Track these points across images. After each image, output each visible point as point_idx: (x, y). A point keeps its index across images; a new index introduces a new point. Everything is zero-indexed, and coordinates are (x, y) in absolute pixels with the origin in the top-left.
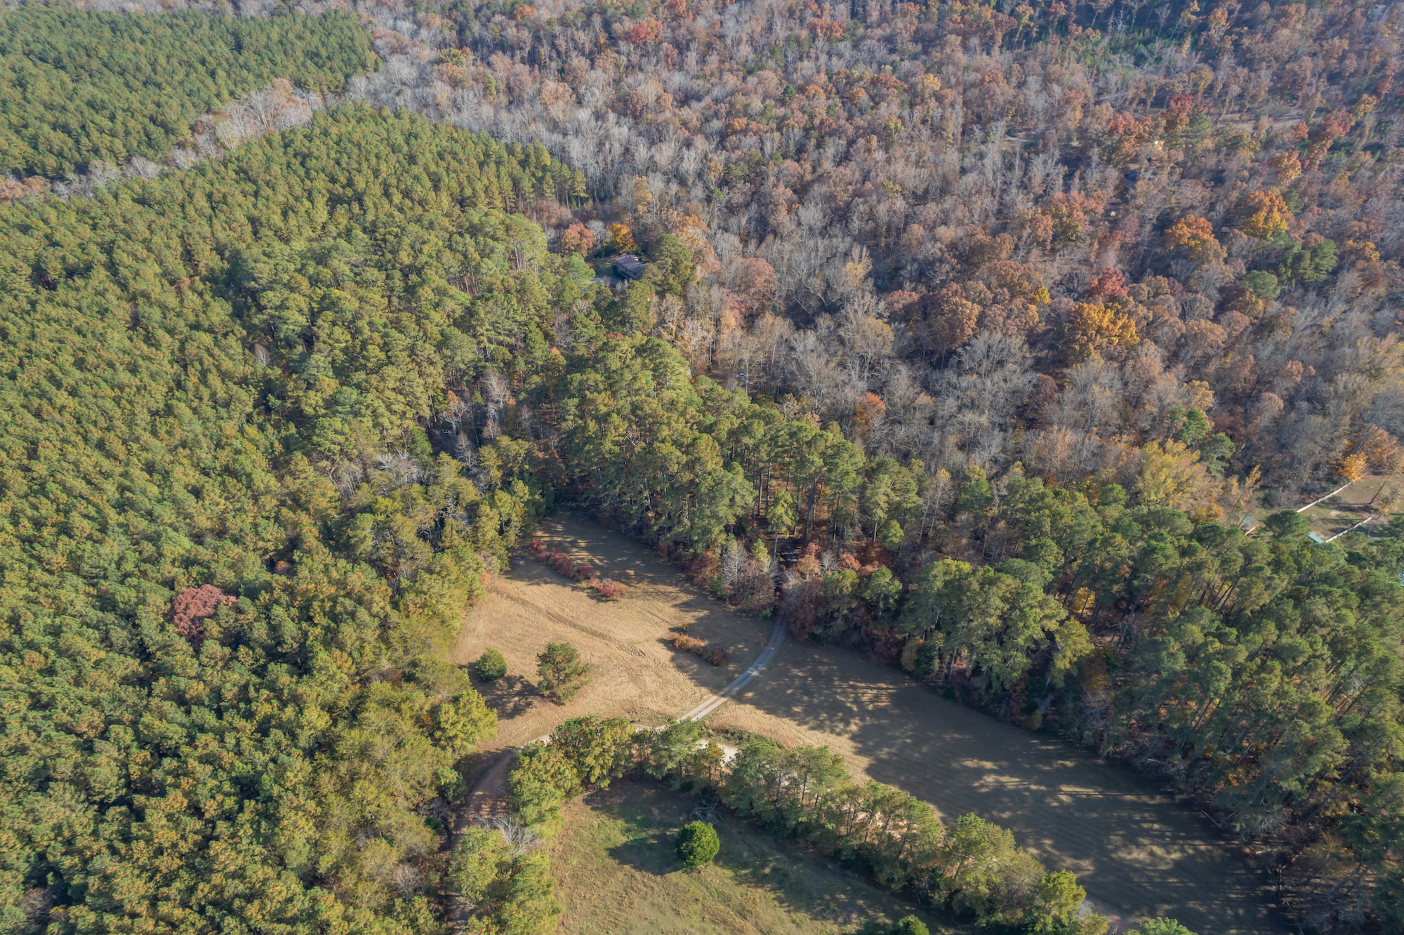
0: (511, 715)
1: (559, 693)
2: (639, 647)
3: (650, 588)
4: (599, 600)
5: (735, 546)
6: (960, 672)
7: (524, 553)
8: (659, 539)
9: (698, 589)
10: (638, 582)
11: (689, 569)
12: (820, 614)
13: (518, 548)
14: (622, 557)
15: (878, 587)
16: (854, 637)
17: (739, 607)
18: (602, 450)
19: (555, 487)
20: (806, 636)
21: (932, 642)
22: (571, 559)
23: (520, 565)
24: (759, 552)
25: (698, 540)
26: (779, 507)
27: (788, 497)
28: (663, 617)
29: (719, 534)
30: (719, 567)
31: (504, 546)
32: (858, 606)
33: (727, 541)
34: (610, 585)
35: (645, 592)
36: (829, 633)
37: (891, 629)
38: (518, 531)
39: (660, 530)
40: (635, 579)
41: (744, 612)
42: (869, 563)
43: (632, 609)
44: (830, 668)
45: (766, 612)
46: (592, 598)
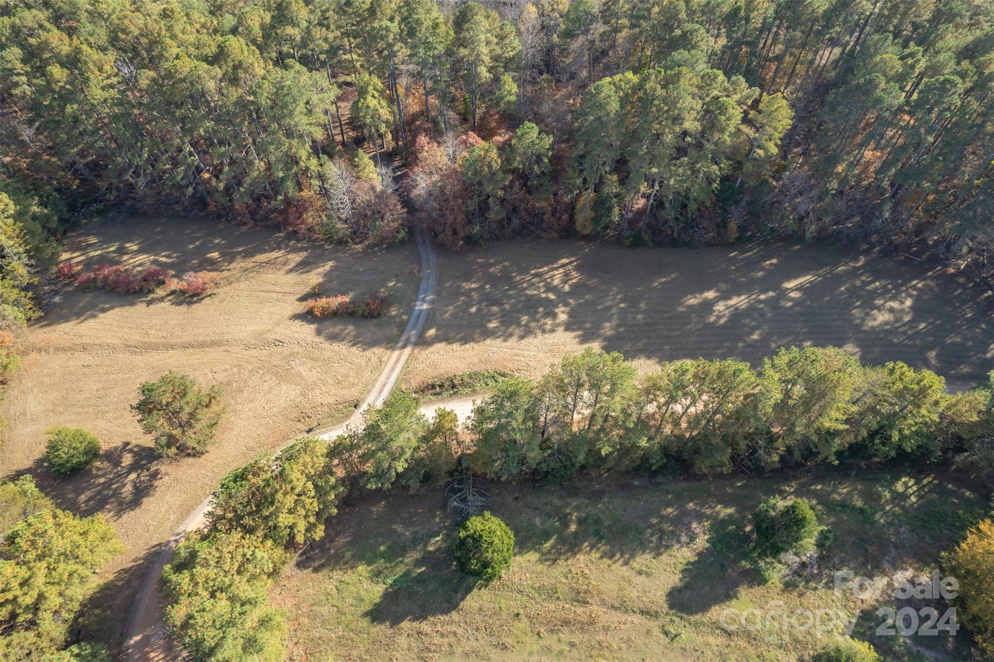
0: (136, 501)
1: (191, 443)
2: (270, 337)
3: (249, 263)
4: (190, 303)
5: (334, 170)
6: (641, 213)
7: (53, 287)
8: (231, 201)
9: (308, 242)
10: (230, 263)
11: (286, 223)
12: (471, 208)
13: (39, 282)
14: (193, 242)
15: (529, 147)
16: (516, 222)
17: (366, 243)
18: (93, 105)
19: (58, 190)
20: (461, 242)
21: (606, 190)
22: (127, 270)
23: (56, 303)
24: (364, 168)
25: (283, 180)
26: (369, 98)
27: (376, 81)
28: (282, 290)
29: (308, 159)
30: (324, 204)
31: (14, 287)
32: (511, 181)
33: (321, 165)
34: (195, 279)
35: (245, 271)
36: (486, 228)
37: (555, 194)
38: (25, 260)
39: (227, 189)
40: (224, 261)
41: (376, 245)
42: (492, 136)
43: (238, 296)
44: (503, 266)
45: (402, 234)
46: (180, 304)
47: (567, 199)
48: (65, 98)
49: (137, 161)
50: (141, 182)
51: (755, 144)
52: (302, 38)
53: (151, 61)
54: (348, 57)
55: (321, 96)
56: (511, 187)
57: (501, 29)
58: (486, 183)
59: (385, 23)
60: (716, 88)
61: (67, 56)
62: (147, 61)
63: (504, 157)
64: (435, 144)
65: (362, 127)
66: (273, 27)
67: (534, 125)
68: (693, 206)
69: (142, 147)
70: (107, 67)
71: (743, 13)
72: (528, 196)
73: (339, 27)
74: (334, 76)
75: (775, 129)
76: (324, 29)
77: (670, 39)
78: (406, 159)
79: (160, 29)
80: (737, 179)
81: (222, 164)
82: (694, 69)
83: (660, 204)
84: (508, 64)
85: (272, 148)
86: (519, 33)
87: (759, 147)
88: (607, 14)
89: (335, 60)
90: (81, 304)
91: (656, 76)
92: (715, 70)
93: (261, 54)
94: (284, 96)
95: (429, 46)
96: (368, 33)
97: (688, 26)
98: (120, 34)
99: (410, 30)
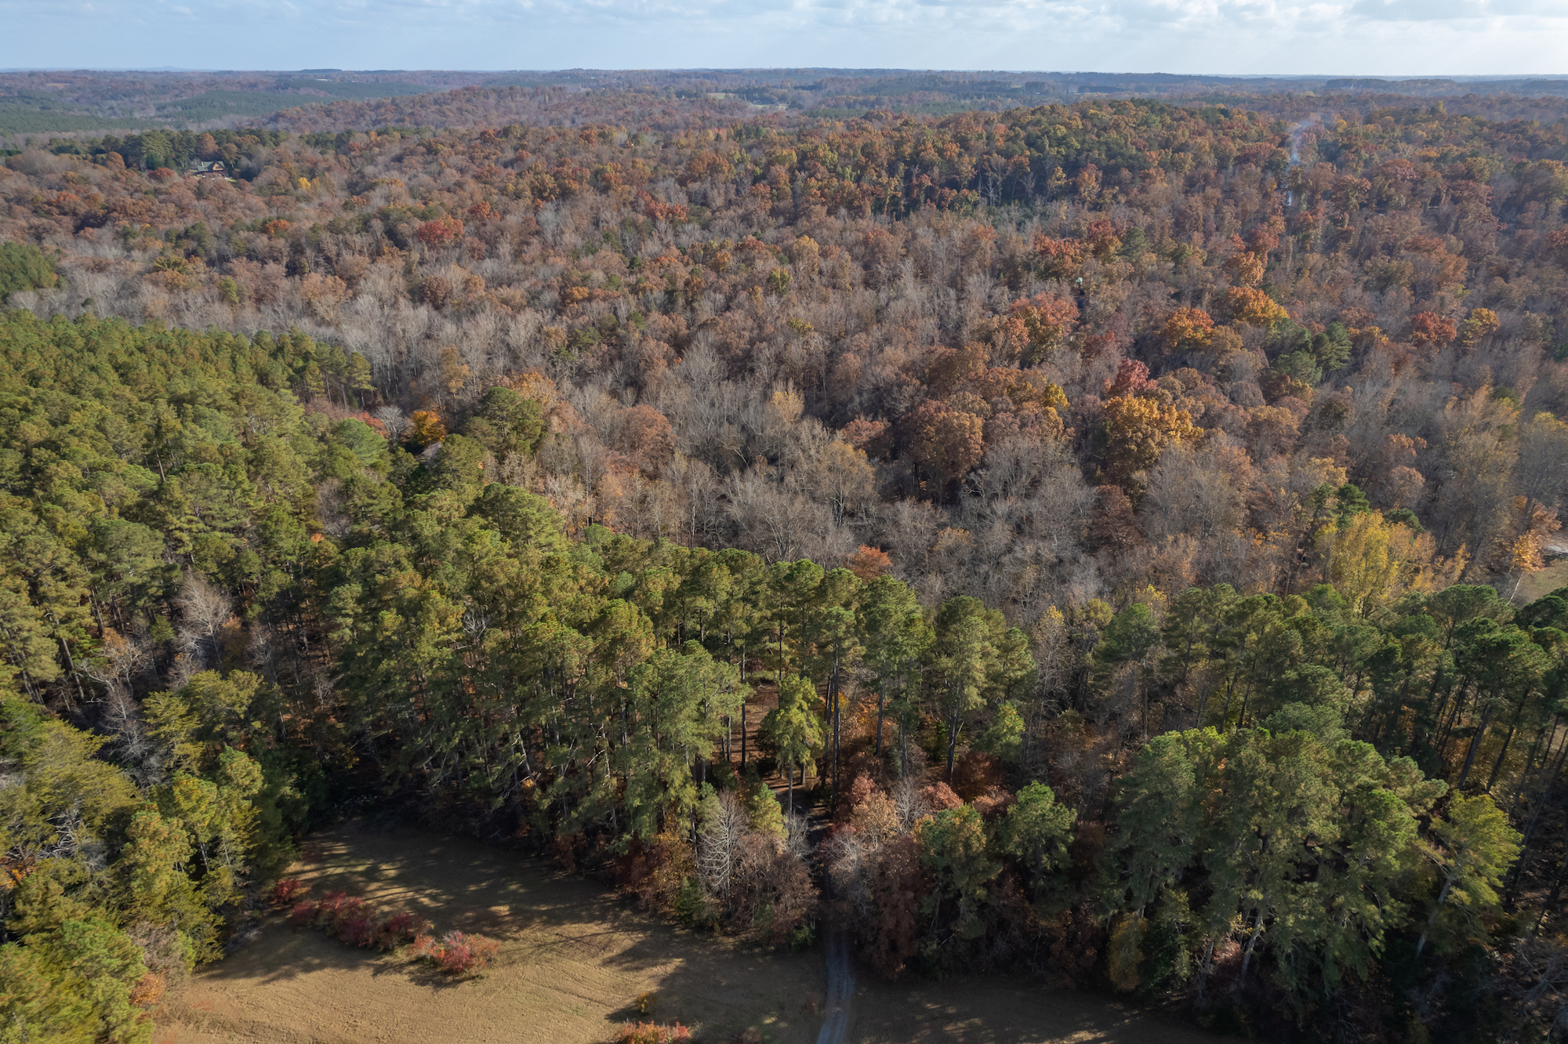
3: (549, 935)
4: (439, 985)
5: (718, 808)
6: (1229, 969)
7: (257, 914)
8: (553, 827)
9: (651, 916)
10: (521, 928)
11: (625, 878)
12: (927, 911)
13: (242, 903)
14: (479, 881)
15: (1036, 824)
16: (1001, 945)
17: (743, 936)
18: (416, 664)
19: (327, 768)
20: (902, 966)
21: (1166, 917)
22: (367, 908)
23: (248, 940)
24: (766, 813)
25: (638, 811)
26: (794, 710)
27: (809, 686)
28: (588, 994)
29: (683, 786)
30: (690, 860)
31: (205, 904)
32: (1002, 876)
33: (701, 798)
34: (460, 945)
35: (539, 946)
36: (949, 948)
37: (1075, 909)
38: (239, 865)
39: (554, 808)
40: (513, 922)
41: (757, 944)
42: (977, 794)
43: (516, 989)
44: (971, 1025)
45: (803, 934)
46: (422, 982)
47: (1096, 921)
48: (386, 650)
49: (443, 747)
50: (437, 777)
51: (1450, 878)
52: (716, 613)
53: (510, 616)
54: (775, 645)
55: (725, 696)
56: (1000, 883)
57: (1007, 637)
58: (957, 872)
59: (837, 609)
60: (1365, 772)
61: (410, 601)
62: (504, 617)
63: (992, 833)
64: (883, 794)
65: (776, 748)
66: (680, 594)
67: (1048, 789)
68: (1332, 974)
69: (457, 728)
70: (452, 620)
71: (1399, 659)
72: (1027, 904)
73: (770, 606)
74: (750, 668)
75: (1488, 858)
76: (749, 606)
77: (1278, 683)
78: (833, 808)
79: (535, 581)
80: (1418, 936)
81: (557, 769)
82: (1322, 734)
83: (1266, 955)
84: (1013, 688)
85: (634, 761)
86: (1034, 645)
87: (1458, 884)
88: (1174, 634)
89: (756, 648)
90: (281, 951)
91: (1256, 739)
92: (1361, 742)
93: (656, 626)
94: (671, 690)
95: (894, 648)
96: (811, 619)
97: (1310, 668)
98: (483, 582)
99: (871, 623)
